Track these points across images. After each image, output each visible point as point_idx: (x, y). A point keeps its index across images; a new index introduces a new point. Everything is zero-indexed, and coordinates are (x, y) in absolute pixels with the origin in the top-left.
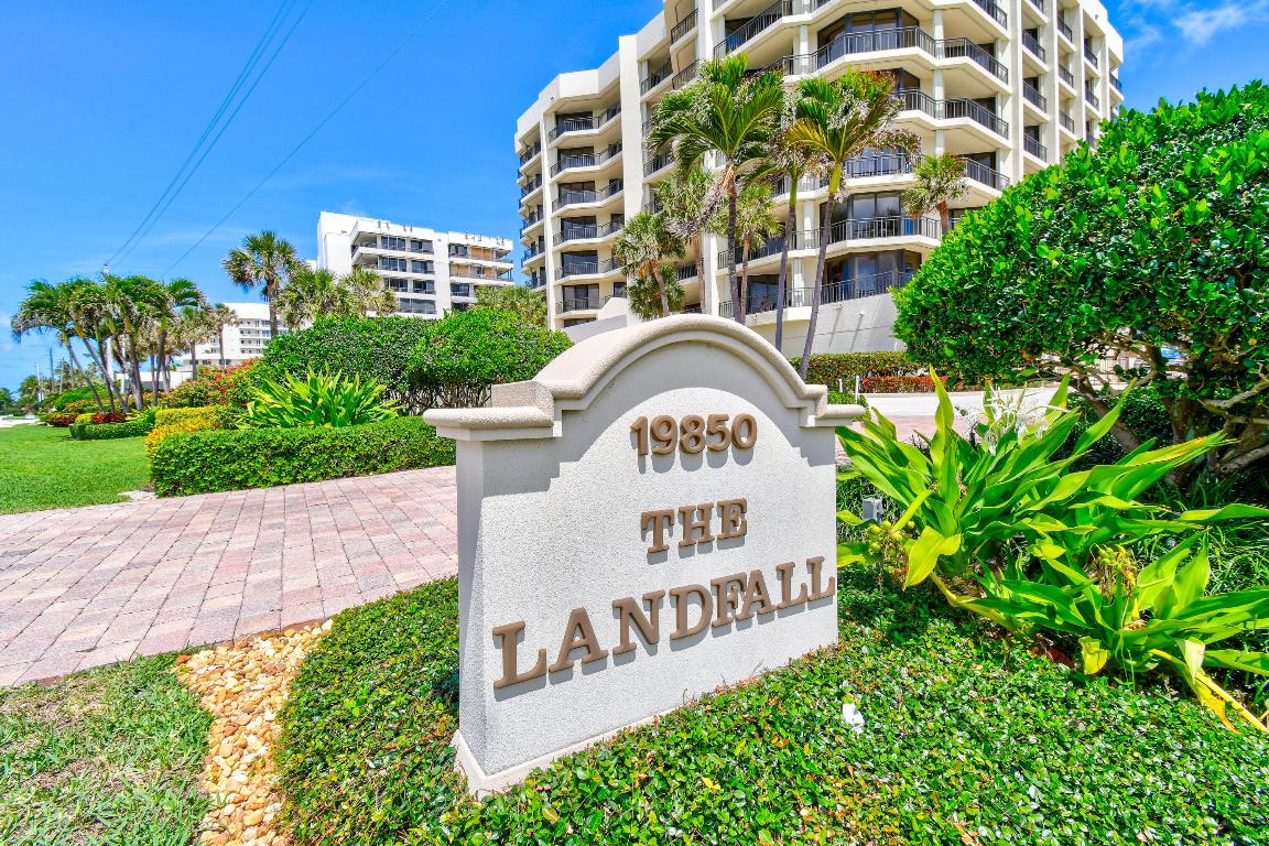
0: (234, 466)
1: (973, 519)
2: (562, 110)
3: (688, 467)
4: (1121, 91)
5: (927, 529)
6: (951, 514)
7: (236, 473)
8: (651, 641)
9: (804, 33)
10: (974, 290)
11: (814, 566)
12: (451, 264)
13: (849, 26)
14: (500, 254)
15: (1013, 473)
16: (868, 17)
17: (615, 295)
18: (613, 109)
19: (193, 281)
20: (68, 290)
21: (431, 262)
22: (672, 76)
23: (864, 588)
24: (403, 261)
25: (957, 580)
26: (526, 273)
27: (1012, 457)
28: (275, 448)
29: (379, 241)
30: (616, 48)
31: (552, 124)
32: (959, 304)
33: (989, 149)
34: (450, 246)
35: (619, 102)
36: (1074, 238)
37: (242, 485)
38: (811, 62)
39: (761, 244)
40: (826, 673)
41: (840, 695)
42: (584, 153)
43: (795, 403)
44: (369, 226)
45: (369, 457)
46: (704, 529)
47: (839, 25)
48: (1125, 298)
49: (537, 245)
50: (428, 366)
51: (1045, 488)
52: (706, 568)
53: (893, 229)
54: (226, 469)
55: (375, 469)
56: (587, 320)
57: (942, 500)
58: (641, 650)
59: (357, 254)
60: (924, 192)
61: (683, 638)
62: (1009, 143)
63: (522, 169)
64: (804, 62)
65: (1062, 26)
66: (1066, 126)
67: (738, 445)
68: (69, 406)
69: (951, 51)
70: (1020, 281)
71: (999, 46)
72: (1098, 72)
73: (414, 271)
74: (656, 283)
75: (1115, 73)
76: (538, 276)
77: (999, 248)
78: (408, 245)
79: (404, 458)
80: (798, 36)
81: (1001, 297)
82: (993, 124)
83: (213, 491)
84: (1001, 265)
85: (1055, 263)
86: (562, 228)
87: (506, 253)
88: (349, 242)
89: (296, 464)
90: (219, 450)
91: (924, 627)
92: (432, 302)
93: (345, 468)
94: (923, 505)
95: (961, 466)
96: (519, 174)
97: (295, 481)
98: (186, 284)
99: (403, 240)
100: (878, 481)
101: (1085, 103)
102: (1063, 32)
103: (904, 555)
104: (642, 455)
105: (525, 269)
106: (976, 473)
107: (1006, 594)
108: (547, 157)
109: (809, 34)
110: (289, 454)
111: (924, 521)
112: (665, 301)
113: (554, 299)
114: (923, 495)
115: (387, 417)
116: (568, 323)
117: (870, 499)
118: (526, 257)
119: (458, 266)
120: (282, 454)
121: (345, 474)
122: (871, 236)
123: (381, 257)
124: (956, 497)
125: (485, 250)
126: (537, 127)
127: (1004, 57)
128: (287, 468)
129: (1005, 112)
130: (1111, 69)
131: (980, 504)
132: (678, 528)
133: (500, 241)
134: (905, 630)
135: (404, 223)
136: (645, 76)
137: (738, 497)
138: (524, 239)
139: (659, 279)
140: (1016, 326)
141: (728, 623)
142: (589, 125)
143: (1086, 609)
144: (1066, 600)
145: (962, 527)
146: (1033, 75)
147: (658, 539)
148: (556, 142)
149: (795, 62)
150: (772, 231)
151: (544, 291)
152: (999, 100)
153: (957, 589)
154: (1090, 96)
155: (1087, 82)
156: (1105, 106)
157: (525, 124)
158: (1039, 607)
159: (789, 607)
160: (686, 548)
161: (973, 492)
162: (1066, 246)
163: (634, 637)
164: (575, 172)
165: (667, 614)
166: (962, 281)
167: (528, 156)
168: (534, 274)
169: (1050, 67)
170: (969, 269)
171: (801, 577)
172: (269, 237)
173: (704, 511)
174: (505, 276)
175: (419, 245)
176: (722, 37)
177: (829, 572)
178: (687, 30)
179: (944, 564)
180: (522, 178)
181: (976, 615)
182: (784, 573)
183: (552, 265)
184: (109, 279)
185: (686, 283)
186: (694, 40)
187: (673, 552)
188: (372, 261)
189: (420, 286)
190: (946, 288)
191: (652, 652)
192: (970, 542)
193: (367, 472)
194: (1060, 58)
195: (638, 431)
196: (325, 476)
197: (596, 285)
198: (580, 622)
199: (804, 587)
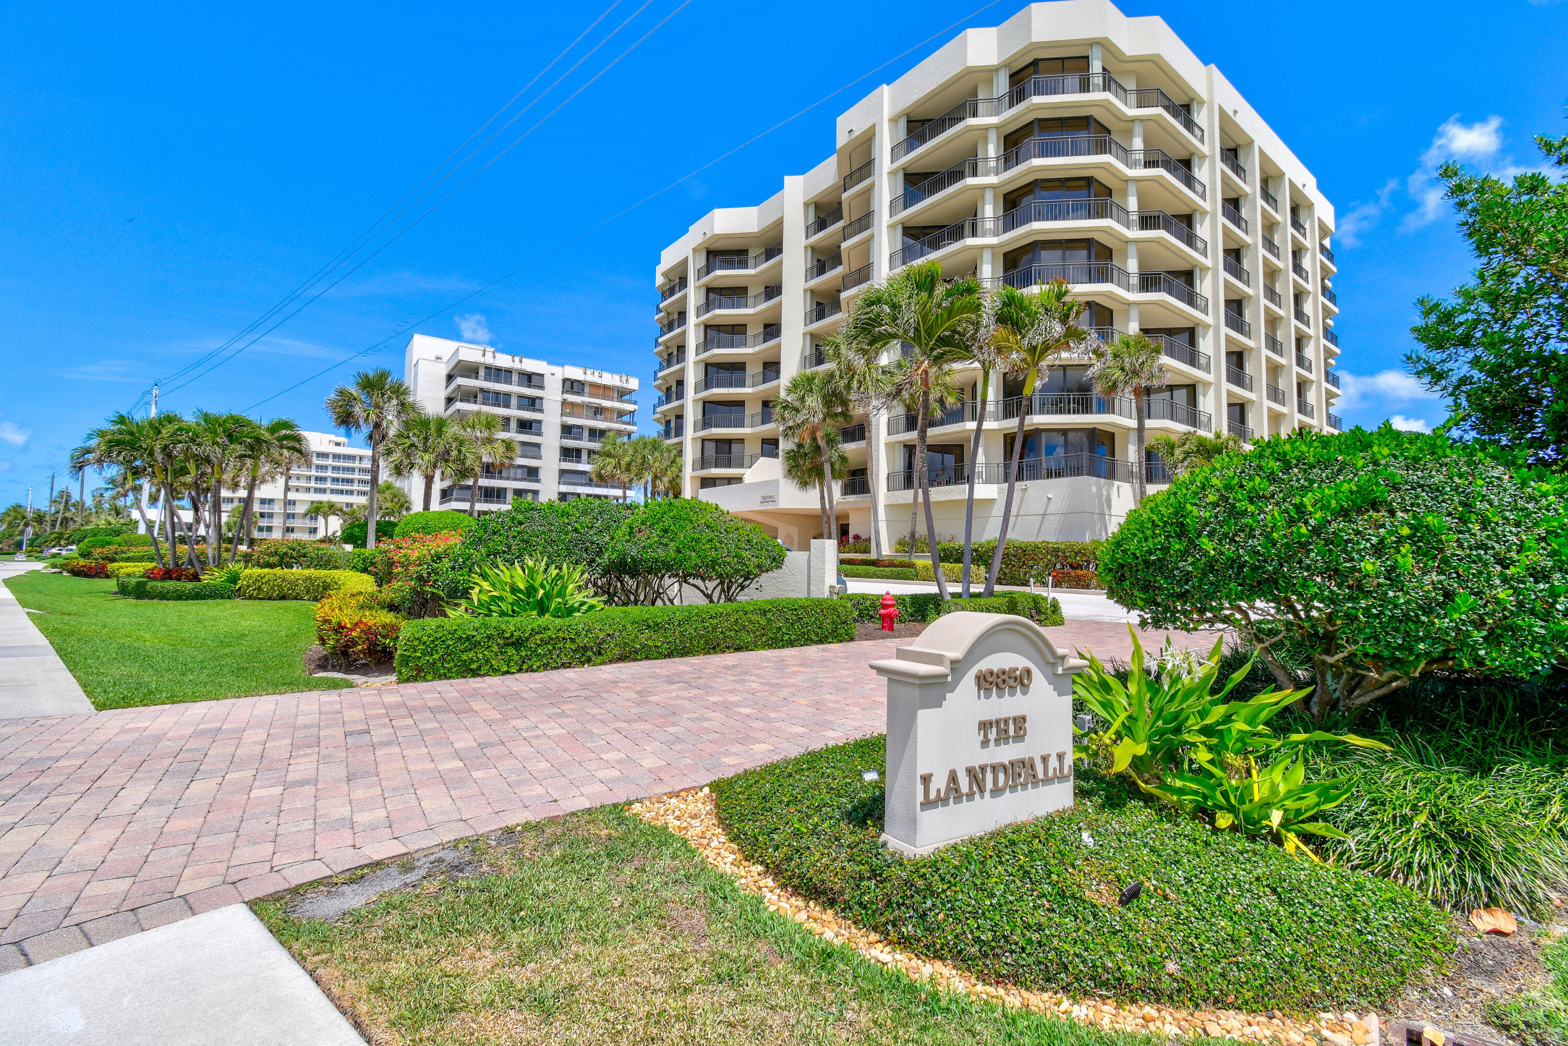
0: (471, 654)
1: (1155, 734)
2: (715, 247)
3: (1000, 696)
4: (1333, 263)
5: (1126, 739)
6: (1142, 729)
7: (472, 661)
8: (982, 791)
9: (989, 196)
10: (1159, 560)
11: (1060, 757)
12: (564, 403)
13: (1037, 192)
14: (622, 394)
15: (1180, 704)
16: (1056, 184)
17: (764, 454)
18: (773, 248)
19: (297, 422)
20: (156, 427)
21: (541, 398)
22: (840, 224)
23: (1083, 780)
24: (508, 395)
25: (1146, 776)
26: (657, 420)
27: (1180, 693)
28: (508, 638)
29: (482, 373)
30: (780, 186)
31: (702, 261)
32: (1147, 567)
33: (1189, 325)
34: (565, 381)
35: (781, 243)
36: (1225, 535)
37: (476, 673)
38: (996, 226)
39: (938, 414)
40: (1070, 819)
41: (1080, 829)
42: (736, 294)
43: (1052, 660)
44: (472, 354)
45: (585, 649)
46: (1006, 731)
47: (1027, 189)
48: (1259, 583)
49: (675, 389)
50: (632, 557)
51: (1203, 714)
52: (1007, 753)
53: (1085, 407)
54: (464, 657)
55: (589, 661)
56: (730, 481)
57: (1136, 719)
58: (977, 796)
59: (453, 386)
60: (1118, 374)
61: (997, 792)
62: (1209, 319)
63: (661, 306)
64: (989, 225)
65: (1267, 196)
66: (1272, 300)
67: (1022, 684)
68: (97, 552)
69: (1147, 222)
70: (1190, 559)
71: (1197, 218)
72: (1307, 243)
73: (519, 408)
74: (818, 448)
75: (1327, 243)
76: (675, 424)
77: (1175, 532)
78: (515, 378)
79: (617, 651)
80: (983, 197)
81: (1178, 568)
82: (1191, 299)
83: (450, 678)
84: (1177, 546)
85: (1212, 552)
86: (706, 376)
87: (631, 392)
88: (443, 370)
89: (523, 654)
90: (460, 638)
91: (1125, 805)
92: (538, 446)
93: (565, 660)
94: (1123, 723)
95: (1148, 696)
96: (659, 310)
97: (520, 670)
98: (287, 425)
99: (509, 371)
100: (1091, 703)
101: (1292, 275)
102: (1268, 203)
103: (1112, 754)
104: (979, 689)
105: (658, 416)
106: (1158, 702)
107: (1179, 783)
108: (693, 296)
109: (995, 196)
110: (518, 644)
111: (1123, 733)
112: (827, 469)
113: (690, 454)
114: (1123, 716)
115: (592, 607)
116: (707, 482)
117: (1082, 716)
118: (661, 403)
119: (573, 404)
120: (513, 644)
121: (564, 666)
122: (1060, 412)
123: (482, 390)
124: (1145, 718)
125: (606, 388)
126: (686, 261)
127: (1202, 230)
128: (516, 658)
129: (1204, 287)
130: (1321, 239)
131: (1160, 723)
132: (994, 729)
133: (624, 378)
134: (1113, 803)
135: (511, 351)
136: (812, 219)
137: (1022, 714)
138: (660, 382)
139: (822, 443)
140: (1187, 591)
141: (1016, 786)
142: (743, 265)
143: (1225, 794)
144: (1213, 788)
145: (1149, 739)
146: (1234, 246)
147: (986, 735)
148: (705, 279)
149: (979, 224)
150: (950, 400)
151: (681, 443)
152: (1197, 273)
153: (1146, 782)
154: (1298, 268)
155: (1294, 253)
156: (1315, 281)
157: (670, 257)
158: (1196, 793)
159: (1047, 781)
160: (998, 741)
161: (1156, 714)
162: (1220, 540)
163: (975, 788)
164: (724, 313)
165: (989, 776)
166: (1150, 552)
167: (672, 292)
168: (668, 423)
169: (1253, 239)
170: (1155, 544)
171: (1053, 763)
172: (383, 376)
173: (1006, 721)
174: (626, 418)
175: (529, 378)
176: (900, 191)
177: (1069, 761)
178: (861, 180)
179: (1136, 762)
180: (662, 314)
181: (1158, 798)
182: (1045, 759)
183: (692, 414)
184: (206, 418)
185: (850, 448)
186: (870, 190)
187: (992, 743)
188: (471, 396)
189: (525, 426)
190: (1138, 553)
191: (982, 797)
192: (1153, 748)
193: (583, 664)
194: (1264, 227)
195: (978, 678)
196: (546, 667)
197: (741, 441)
198: (953, 777)
199: (1055, 769)
